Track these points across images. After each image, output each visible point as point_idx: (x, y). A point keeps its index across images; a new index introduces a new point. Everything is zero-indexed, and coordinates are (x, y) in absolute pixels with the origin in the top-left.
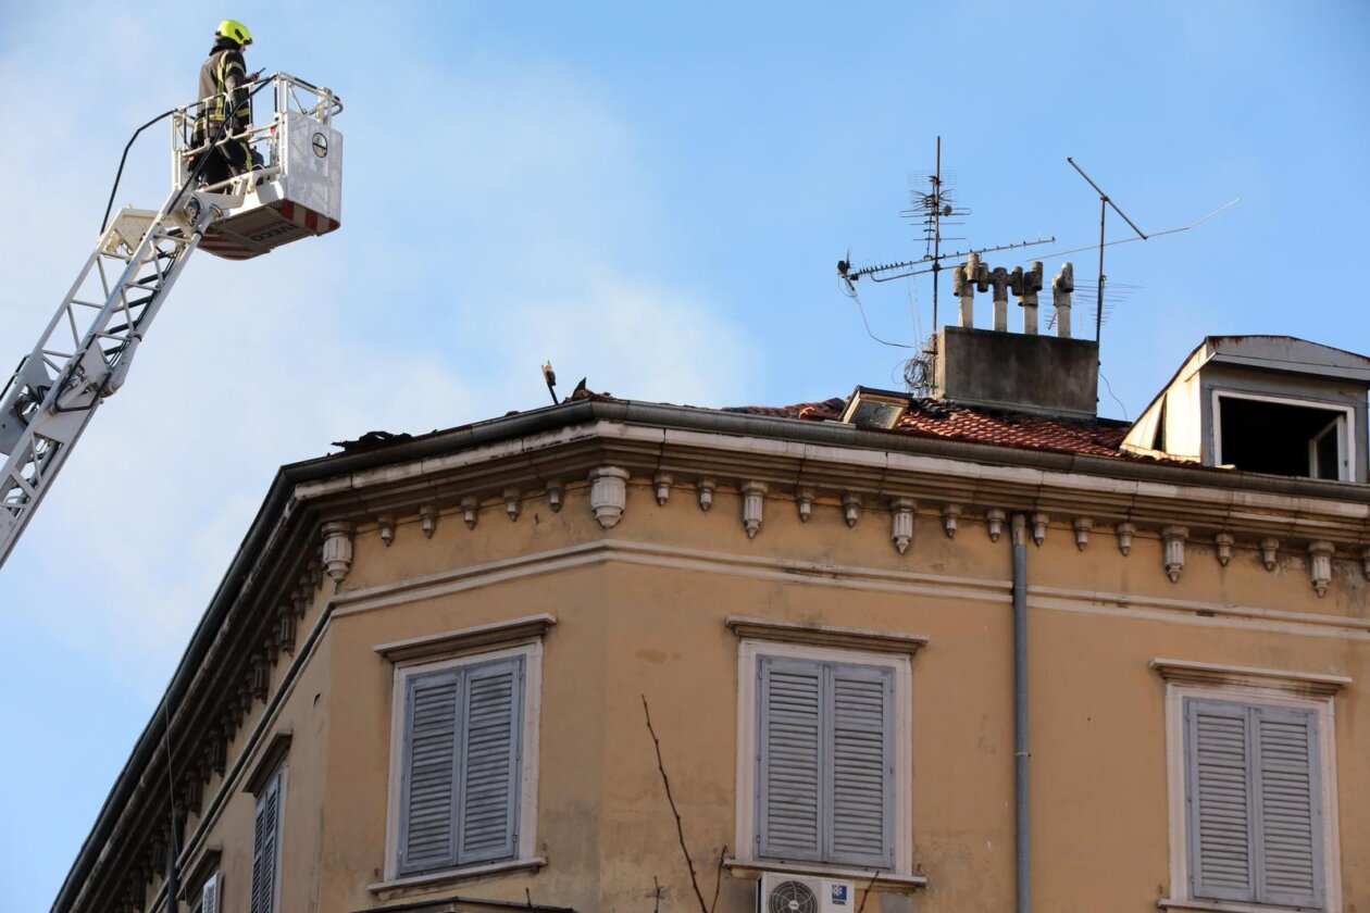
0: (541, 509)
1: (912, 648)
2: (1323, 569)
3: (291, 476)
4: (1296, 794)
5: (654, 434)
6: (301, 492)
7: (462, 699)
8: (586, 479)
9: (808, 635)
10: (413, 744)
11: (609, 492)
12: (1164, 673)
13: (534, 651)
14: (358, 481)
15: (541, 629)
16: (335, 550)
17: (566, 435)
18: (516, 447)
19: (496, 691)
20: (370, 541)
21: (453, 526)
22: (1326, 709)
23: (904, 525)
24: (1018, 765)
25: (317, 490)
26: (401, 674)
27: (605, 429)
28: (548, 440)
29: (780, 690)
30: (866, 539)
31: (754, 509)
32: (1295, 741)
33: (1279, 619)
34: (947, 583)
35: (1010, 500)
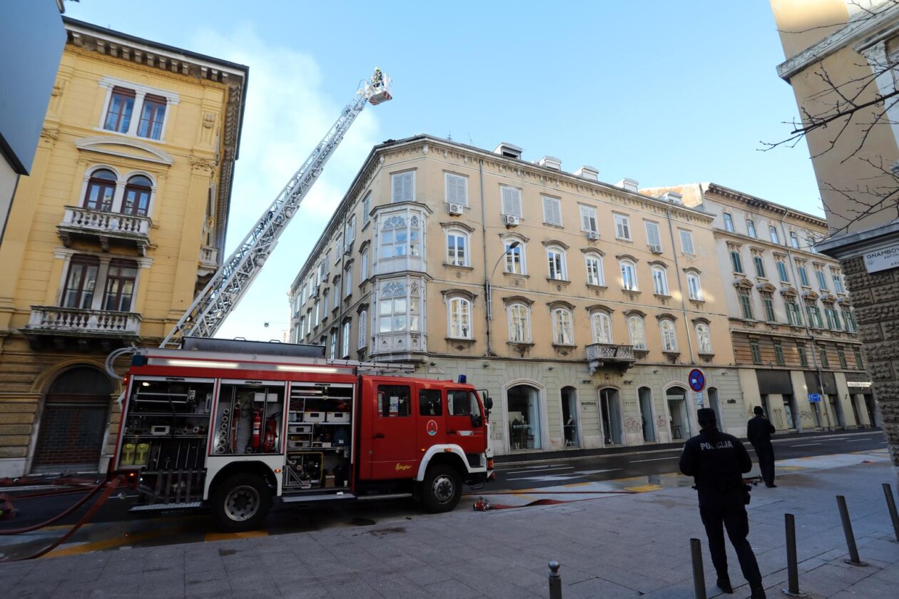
0: (415, 152)
1: (468, 176)
2: (519, 173)
3: (376, 148)
4: (517, 201)
5: (433, 141)
6: (377, 150)
7: (403, 179)
8: (422, 148)
9: (454, 173)
10: (395, 185)
11: (426, 149)
12: (500, 184)
13: (414, 172)
14: (386, 148)
15: (416, 169)
16: (382, 159)
17: (420, 140)
18: (412, 142)
19: (408, 177)
20: (387, 158)
21: (400, 156)
22: (520, 191)
23: (466, 159)
24: (482, 194)
25: (380, 149)
26: (393, 176)
27: (426, 139)
28: (417, 141)
29: (451, 181)
30: (461, 161)
31: (446, 154)
32: (516, 195)
33: (513, 179)
34: (472, 168)
35: (480, 157)
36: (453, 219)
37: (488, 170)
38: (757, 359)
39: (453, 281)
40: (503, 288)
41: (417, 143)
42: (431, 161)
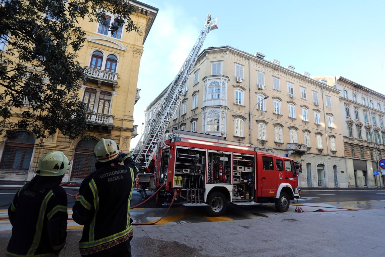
0: (223, 53)
1: (244, 66)
2: (264, 66)
4: (263, 79)
5: (231, 49)
6: (205, 51)
7: (217, 65)
8: (226, 52)
9: (239, 64)
10: (213, 67)
11: (228, 52)
12: (256, 70)
13: (222, 62)
14: (210, 50)
15: (223, 61)
16: (207, 55)
17: (226, 48)
18: (222, 49)
19: (219, 64)
20: (209, 55)
21: (215, 54)
22: (264, 74)
23: (243, 58)
24: (249, 74)
25: (207, 51)
26: (212, 63)
27: (229, 48)
28: (224, 48)
29: (237, 67)
30: (241, 59)
31: (236, 55)
32: (263, 76)
33: (262, 68)
34: (245, 62)
35: (249, 58)
36: (238, 84)
37: (252, 64)
38: (353, 155)
39: (238, 112)
40: (256, 116)
41: (224, 49)
42: (230, 58)
